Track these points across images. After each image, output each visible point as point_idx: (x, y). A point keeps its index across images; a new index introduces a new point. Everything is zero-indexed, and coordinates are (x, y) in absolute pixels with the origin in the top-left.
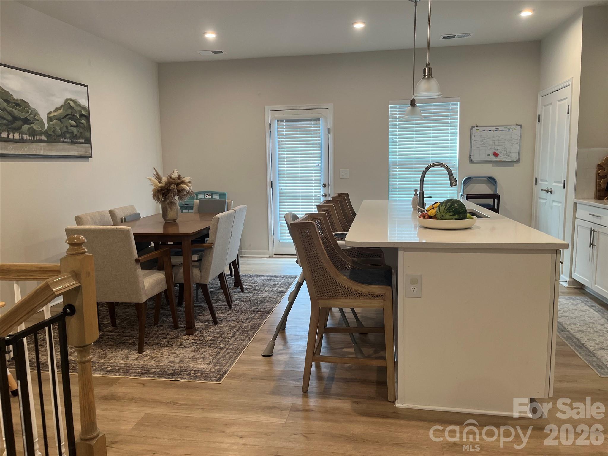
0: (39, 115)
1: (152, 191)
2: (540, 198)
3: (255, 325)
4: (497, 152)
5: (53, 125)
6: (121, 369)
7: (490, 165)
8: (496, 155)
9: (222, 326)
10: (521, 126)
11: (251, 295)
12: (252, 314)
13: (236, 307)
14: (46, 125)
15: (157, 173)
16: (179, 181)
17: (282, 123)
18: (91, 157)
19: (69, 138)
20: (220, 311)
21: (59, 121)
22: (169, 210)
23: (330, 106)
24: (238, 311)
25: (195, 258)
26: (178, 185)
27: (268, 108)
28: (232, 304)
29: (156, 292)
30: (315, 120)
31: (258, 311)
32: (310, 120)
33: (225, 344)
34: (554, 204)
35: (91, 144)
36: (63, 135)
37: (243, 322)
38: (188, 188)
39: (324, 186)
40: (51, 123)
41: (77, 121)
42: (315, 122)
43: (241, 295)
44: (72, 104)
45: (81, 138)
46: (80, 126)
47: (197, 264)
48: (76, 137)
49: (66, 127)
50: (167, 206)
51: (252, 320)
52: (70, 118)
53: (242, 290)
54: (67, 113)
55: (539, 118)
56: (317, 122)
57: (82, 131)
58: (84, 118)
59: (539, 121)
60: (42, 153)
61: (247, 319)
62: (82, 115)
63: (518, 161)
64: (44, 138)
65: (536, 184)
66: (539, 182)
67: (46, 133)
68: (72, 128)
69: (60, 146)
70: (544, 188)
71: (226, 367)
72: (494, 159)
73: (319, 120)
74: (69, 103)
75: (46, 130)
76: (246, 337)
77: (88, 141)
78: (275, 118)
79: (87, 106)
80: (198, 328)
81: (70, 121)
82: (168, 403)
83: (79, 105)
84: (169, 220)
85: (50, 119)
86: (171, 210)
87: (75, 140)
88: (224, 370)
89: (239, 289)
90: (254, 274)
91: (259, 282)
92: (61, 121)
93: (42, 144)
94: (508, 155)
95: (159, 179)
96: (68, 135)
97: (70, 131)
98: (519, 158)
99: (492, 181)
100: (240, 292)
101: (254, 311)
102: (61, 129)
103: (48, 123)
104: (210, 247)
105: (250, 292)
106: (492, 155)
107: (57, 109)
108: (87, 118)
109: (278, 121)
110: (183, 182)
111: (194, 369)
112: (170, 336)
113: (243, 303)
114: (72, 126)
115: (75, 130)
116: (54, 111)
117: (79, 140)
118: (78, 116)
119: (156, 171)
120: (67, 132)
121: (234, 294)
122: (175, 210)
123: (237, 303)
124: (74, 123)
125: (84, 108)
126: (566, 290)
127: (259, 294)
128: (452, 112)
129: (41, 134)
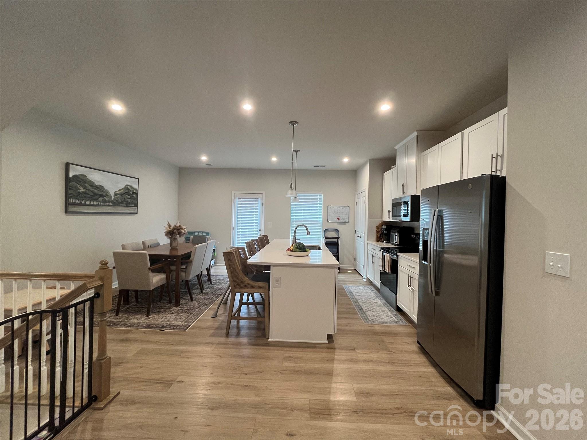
0: (109, 193)
1: (165, 233)
2: (357, 240)
3: (212, 301)
4: (339, 218)
5: (117, 197)
6: (134, 325)
7: (336, 223)
8: (338, 219)
9: (195, 302)
10: (349, 207)
11: (215, 285)
12: (212, 295)
13: (205, 292)
14: (113, 198)
15: (169, 223)
16: (179, 228)
17: (240, 199)
18: (137, 213)
19: (125, 204)
20: (196, 294)
21: (120, 196)
22: (173, 242)
23: (264, 193)
24: (206, 294)
25: (184, 267)
26: (179, 230)
27: (233, 192)
28: (203, 290)
29: (160, 284)
30: (256, 199)
31: (216, 294)
32: (254, 199)
33: (194, 311)
34: (362, 243)
35: (137, 207)
36: (122, 203)
37: (206, 300)
38: (184, 232)
39: (260, 230)
40: (116, 197)
41: (131, 196)
42: (256, 200)
43: (210, 285)
44: (129, 187)
45: (132, 204)
46: (132, 198)
47: (184, 270)
48: (129, 203)
49: (124, 198)
50: (173, 241)
51: (211, 299)
52: (127, 194)
53: (211, 283)
54: (126, 192)
55: (356, 204)
56: (257, 200)
57: (133, 200)
58: (135, 194)
59: (356, 205)
60: (109, 211)
61: (209, 298)
62: (133, 193)
63: (348, 222)
64: (111, 204)
65: (356, 233)
66: (357, 232)
67: (112, 202)
68: (127, 199)
69: (120, 208)
70: (358, 235)
71: (191, 323)
72: (338, 221)
73: (258, 199)
74: (127, 187)
75: (113, 200)
76: (206, 307)
77: (136, 205)
78: (236, 197)
79: (137, 188)
80: (182, 303)
81: (127, 196)
82: (155, 342)
83: (133, 188)
84: (173, 247)
85: (115, 195)
86: (175, 242)
87: (128, 205)
88: (189, 325)
89: (210, 283)
90: (220, 275)
91: (221, 279)
92: (122, 196)
93: (109, 207)
94: (344, 220)
95: (170, 226)
96: (125, 203)
97: (126, 200)
98: (348, 221)
99: (337, 231)
100: (209, 284)
101: (214, 294)
102: (121, 200)
103: (114, 197)
104: (191, 262)
105: (215, 284)
106: (337, 219)
107: (120, 190)
108: (137, 194)
109: (238, 198)
110: (182, 229)
111: (174, 325)
112: (166, 308)
113: (209, 290)
115: (129, 200)
116: (119, 191)
117: (131, 205)
118: (131, 193)
119: (168, 222)
121: (206, 285)
122: (177, 242)
123: (207, 290)
124: (129, 197)
125: (135, 189)
126: (365, 283)
127: (219, 285)
128: (319, 198)
129: (109, 202)
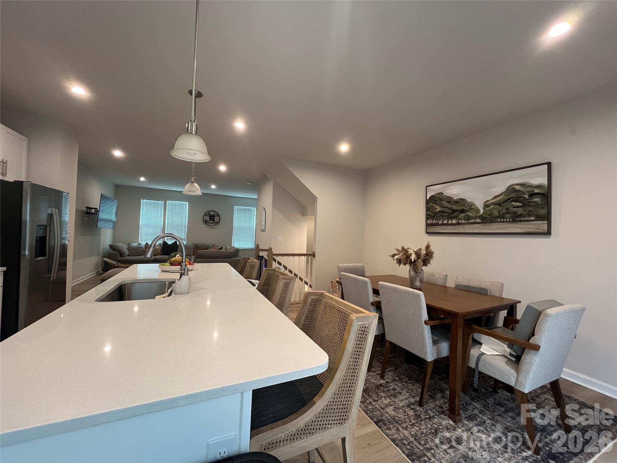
0: (475, 205)
5: (490, 210)
14: (482, 211)
19: (510, 218)
21: (497, 206)
35: (549, 220)
36: (502, 216)
40: (488, 208)
41: (525, 202)
44: (517, 187)
45: (532, 216)
46: (530, 204)
48: (521, 216)
52: (512, 201)
54: (510, 197)
57: (531, 209)
58: (538, 196)
62: (534, 194)
64: (478, 220)
67: (480, 217)
74: (513, 188)
75: (481, 215)
79: (546, 183)
81: (514, 203)
83: (531, 186)
87: (519, 219)
92: (500, 205)
96: (508, 216)
97: (511, 212)
102: (499, 212)
103: (484, 209)
107: (496, 197)
108: (545, 195)
114: (514, 207)
115: (520, 211)
116: (492, 199)
117: (527, 219)
118: (527, 197)
120: (508, 213)
124: (518, 204)
125: (540, 186)
129: (476, 218)
